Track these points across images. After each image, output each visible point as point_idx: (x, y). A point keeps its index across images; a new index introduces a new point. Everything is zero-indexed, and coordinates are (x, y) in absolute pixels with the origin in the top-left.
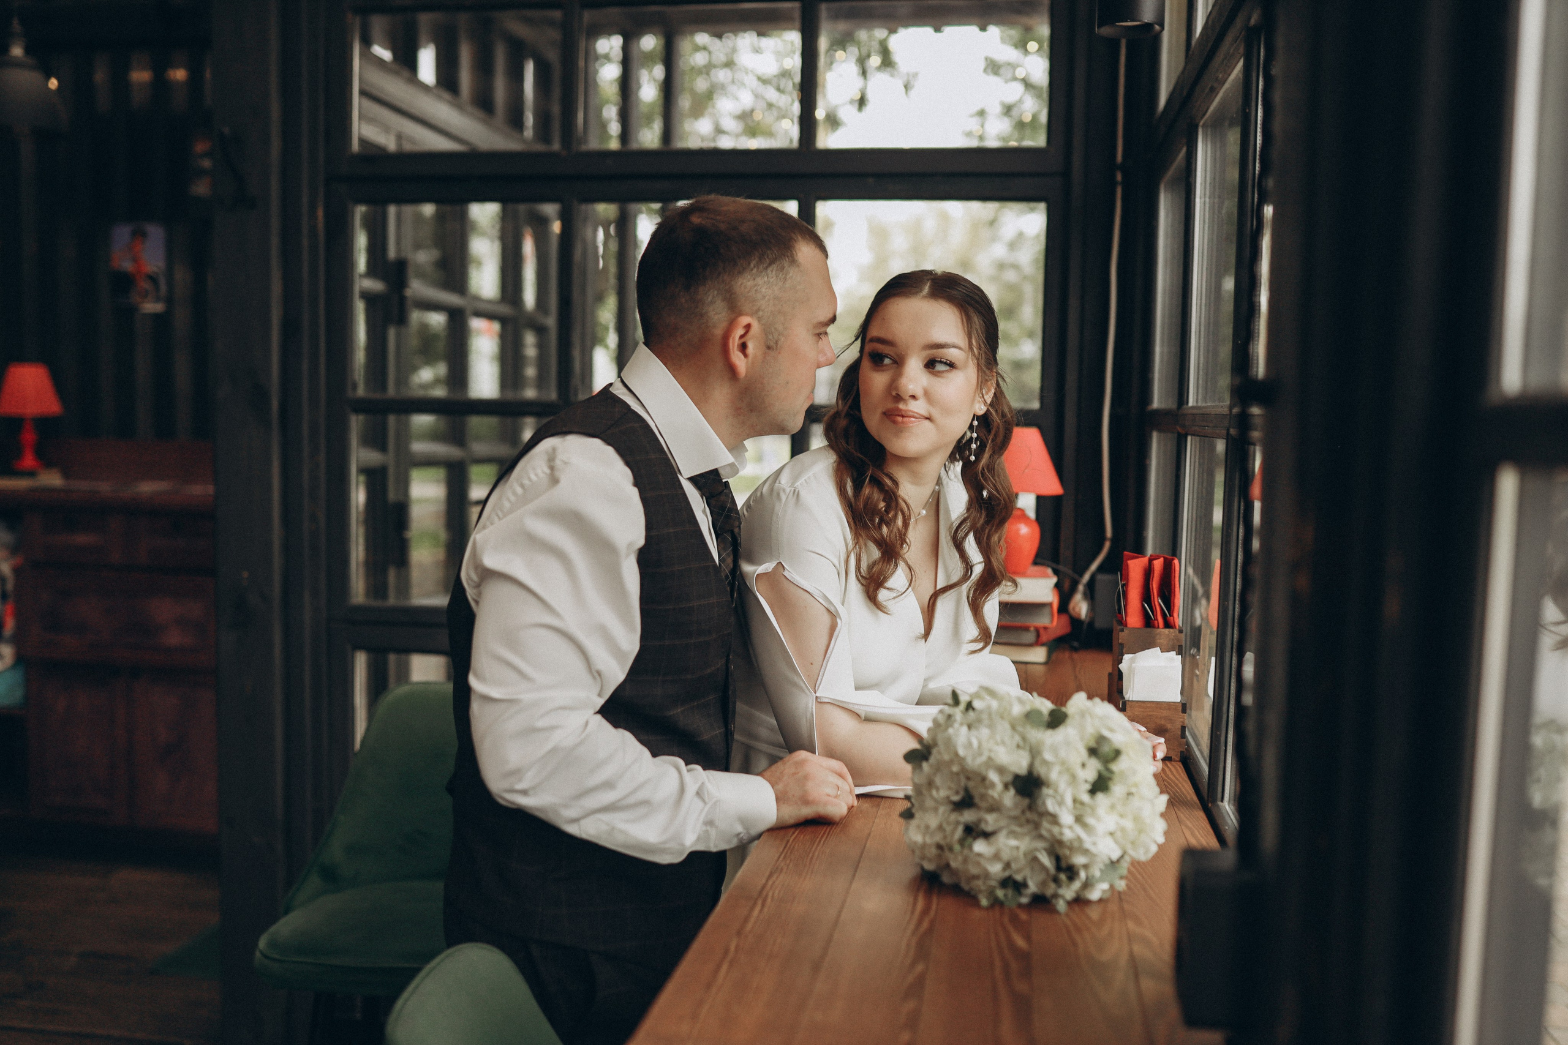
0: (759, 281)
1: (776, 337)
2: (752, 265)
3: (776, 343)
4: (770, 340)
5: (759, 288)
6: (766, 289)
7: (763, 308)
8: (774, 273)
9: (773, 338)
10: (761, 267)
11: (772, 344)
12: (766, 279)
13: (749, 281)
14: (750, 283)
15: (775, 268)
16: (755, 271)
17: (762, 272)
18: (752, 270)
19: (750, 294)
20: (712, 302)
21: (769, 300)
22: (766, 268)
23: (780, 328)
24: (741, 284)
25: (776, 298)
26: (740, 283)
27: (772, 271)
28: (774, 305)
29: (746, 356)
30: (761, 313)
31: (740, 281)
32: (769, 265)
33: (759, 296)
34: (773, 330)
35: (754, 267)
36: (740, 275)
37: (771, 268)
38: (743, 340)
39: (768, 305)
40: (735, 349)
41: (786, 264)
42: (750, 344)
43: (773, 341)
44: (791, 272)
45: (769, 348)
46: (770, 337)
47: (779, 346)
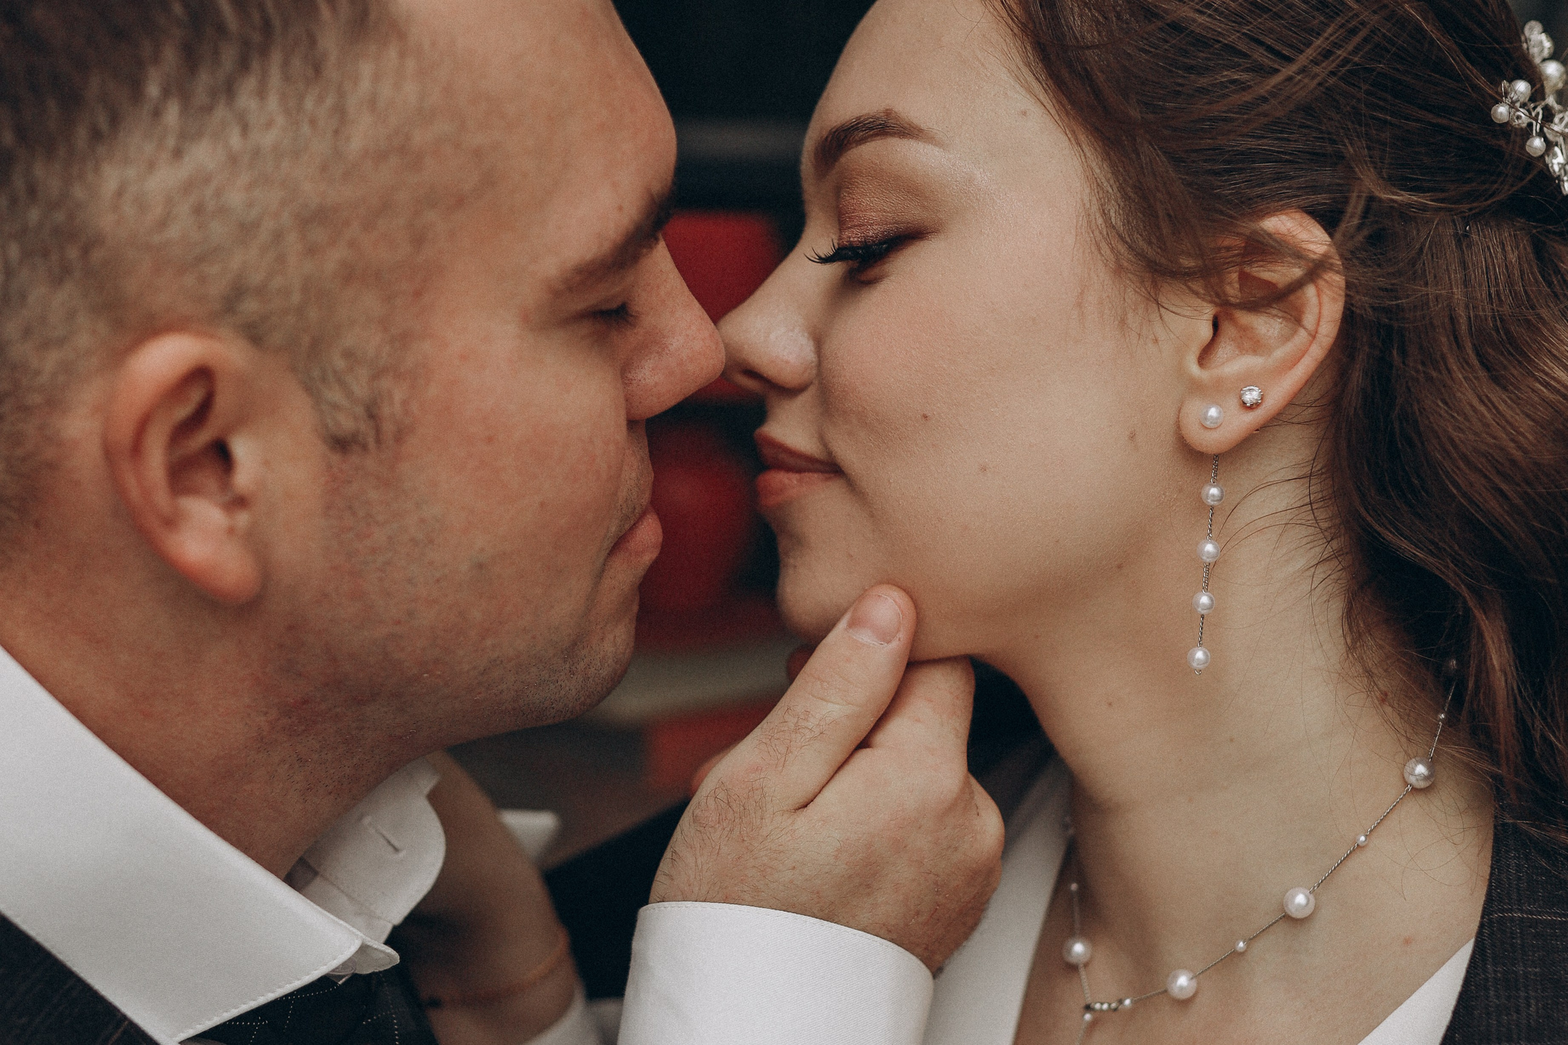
1: (363, 391)
2: (153, 90)
3: (372, 414)
4: (336, 407)
5: (209, 191)
6: (250, 187)
8: (273, 102)
9: (349, 394)
11: (346, 423)
12: (235, 140)
13: (151, 166)
16: (172, 114)
17: (209, 109)
18: (157, 113)
19: (173, 232)
21: (278, 236)
22: (229, 90)
24: (120, 193)
25: (313, 217)
27: (261, 93)
28: (312, 251)
30: (250, 306)
32: (244, 65)
34: (340, 363)
35: (166, 93)
36: (101, 150)
37: (250, 83)
39: (281, 259)
40: (162, 497)
41: (330, 41)
42: (242, 449)
43: (360, 410)
44: (366, 69)
45: (341, 444)
46: (335, 395)
47: (388, 428)
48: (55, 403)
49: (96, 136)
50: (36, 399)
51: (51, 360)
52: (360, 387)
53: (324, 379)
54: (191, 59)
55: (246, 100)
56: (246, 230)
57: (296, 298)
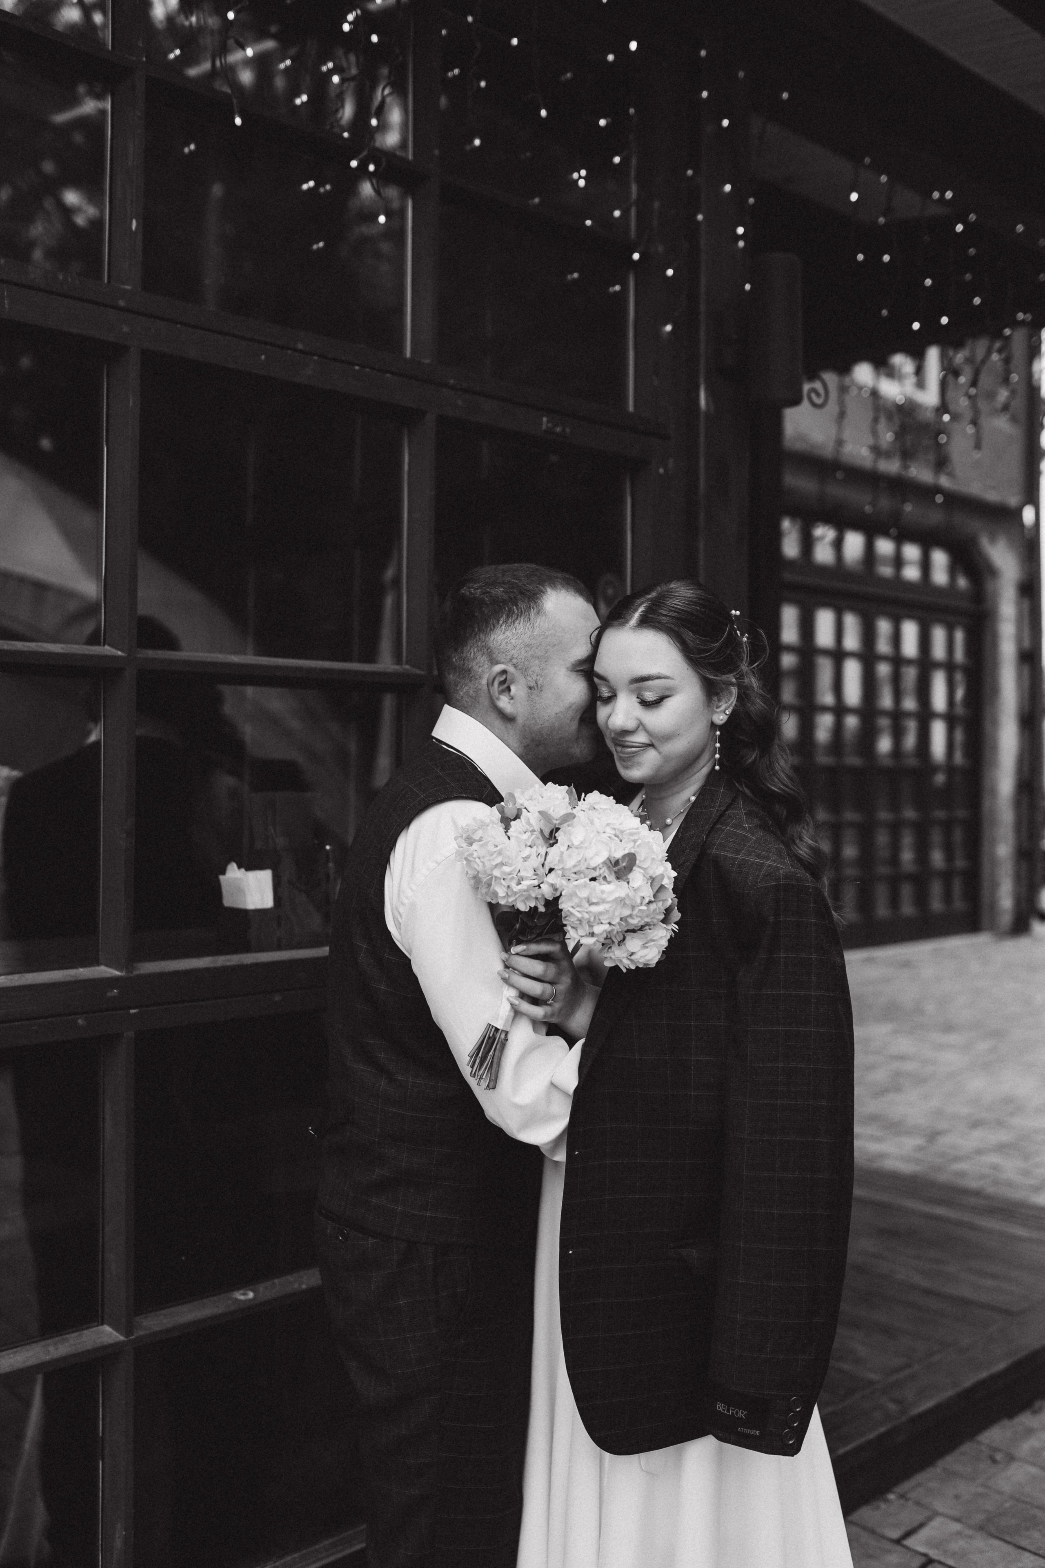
0: (508, 633)
2: (501, 622)
3: (536, 683)
5: (509, 640)
8: (521, 625)
11: (532, 685)
14: (501, 637)
15: (522, 620)
16: (503, 626)
18: (501, 626)
19: (502, 646)
20: (475, 658)
21: (520, 649)
26: (493, 638)
30: (514, 661)
34: (531, 673)
40: (497, 694)
41: (532, 615)
42: (513, 688)
43: (534, 682)
44: (538, 621)
45: (530, 688)
46: (529, 679)
47: (539, 686)
48: (480, 677)
49: (491, 630)
50: (478, 677)
51: (481, 669)
52: (534, 678)
53: (528, 675)
54: (508, 617)
56: (515, 647)
57: (523, 660)
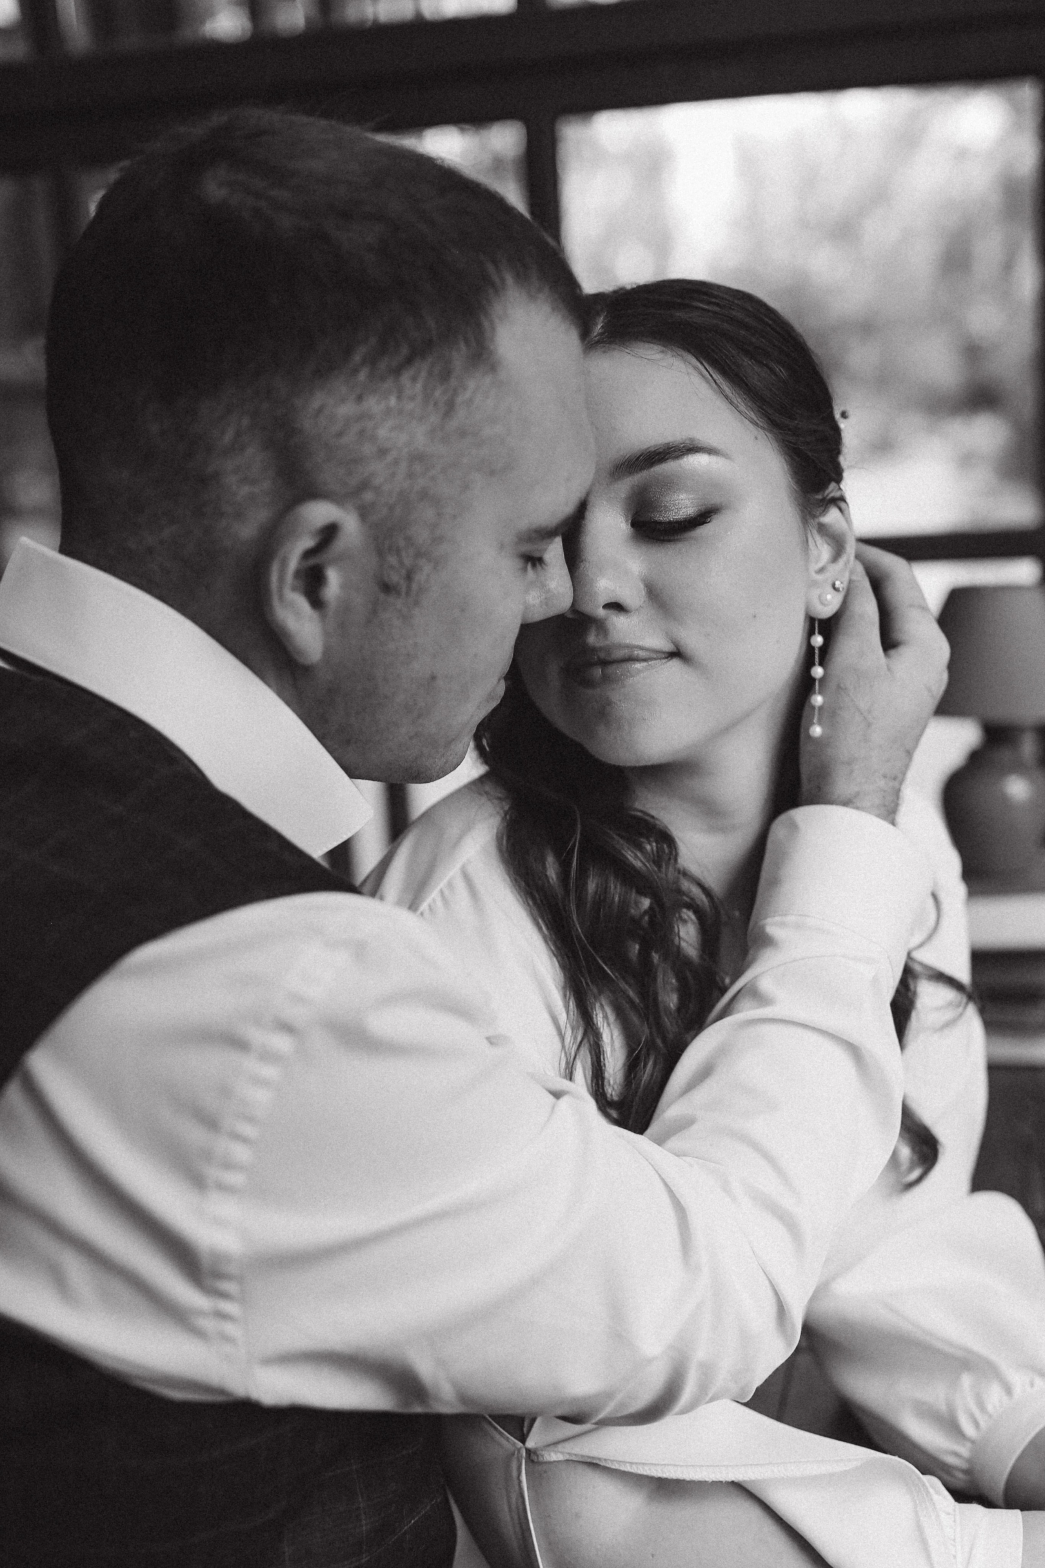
1: (408, 562)
6: (391, 428)
7: (377, 481)
9: (401, 562)
10: (383, 365)
12: (393, 401)
13: (343, 400)
17: (383, 379)
22: (397, 371)
23: (422, 535)
24: (320, 411)
25: (418, 457)
27: (414, 379)
28: (411, 475)
29: (317, 602)
31: (318, 399)
33: (368, 449)
35: (364, 362)
38: (312, 562)
39: (393, 475)
55: (405, 378)
